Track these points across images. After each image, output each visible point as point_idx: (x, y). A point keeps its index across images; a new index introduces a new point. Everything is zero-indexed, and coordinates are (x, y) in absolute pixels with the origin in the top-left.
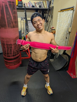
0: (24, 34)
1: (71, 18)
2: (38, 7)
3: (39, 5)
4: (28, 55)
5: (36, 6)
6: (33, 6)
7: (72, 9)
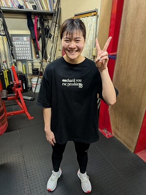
0: (7, 64)
1: (95, 31)
2: (30, 8)
3: (33, 4)
4: (21, 106)
5: (26, 7)
6: (20, 7)
7: (95, 13)
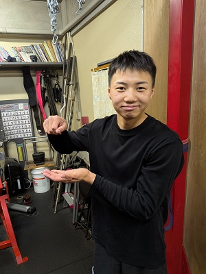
2: (27, 59)
3: (31, 54)
5: (21, 59)
6: (11, 59)
